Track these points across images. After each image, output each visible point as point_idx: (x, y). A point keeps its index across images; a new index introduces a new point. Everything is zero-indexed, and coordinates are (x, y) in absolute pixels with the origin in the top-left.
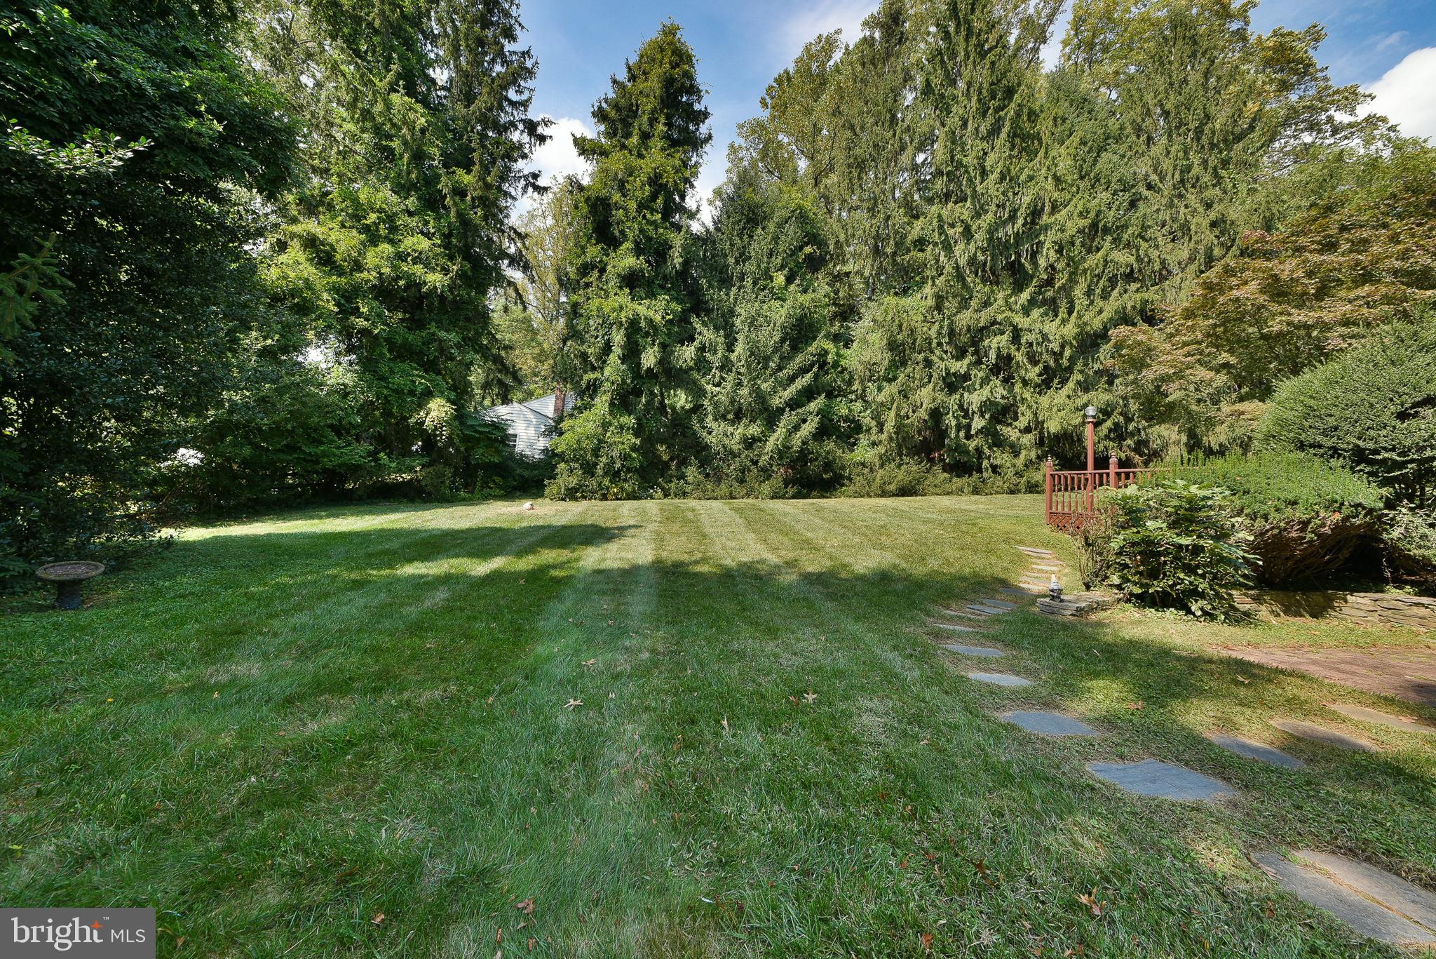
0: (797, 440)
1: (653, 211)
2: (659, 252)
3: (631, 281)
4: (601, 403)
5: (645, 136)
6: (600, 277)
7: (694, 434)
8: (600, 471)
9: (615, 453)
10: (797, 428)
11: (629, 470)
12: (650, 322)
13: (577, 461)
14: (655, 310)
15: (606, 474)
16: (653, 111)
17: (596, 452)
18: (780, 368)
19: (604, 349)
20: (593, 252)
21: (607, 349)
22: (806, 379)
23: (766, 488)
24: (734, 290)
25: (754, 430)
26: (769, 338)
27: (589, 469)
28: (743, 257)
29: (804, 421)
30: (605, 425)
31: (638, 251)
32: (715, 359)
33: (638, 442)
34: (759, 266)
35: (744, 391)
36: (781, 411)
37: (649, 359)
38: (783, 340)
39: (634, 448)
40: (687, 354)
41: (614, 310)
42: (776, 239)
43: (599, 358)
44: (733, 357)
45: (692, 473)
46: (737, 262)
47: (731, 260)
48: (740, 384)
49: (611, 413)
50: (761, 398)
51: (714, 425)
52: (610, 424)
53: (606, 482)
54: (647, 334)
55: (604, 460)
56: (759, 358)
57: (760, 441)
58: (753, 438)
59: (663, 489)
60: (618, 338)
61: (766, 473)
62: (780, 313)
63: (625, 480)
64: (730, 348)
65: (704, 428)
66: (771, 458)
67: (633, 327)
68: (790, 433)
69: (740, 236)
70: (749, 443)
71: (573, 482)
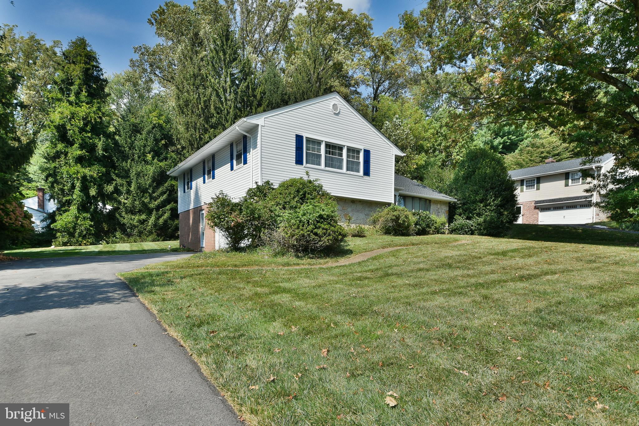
0: (161, 221)
1: (87, 132)
2: (92, 149)
3: (80, 160)
4: (73, 209)
5: (77, 94)
6: (65, 158)
7: (118, 219)
8: (76, 235)
9: (83, 228)
10: (162, 215)
11: (90, 234)
12: (91, 176)
13: (66, 232)
14: (92, 172)
15: (79, 236)
16: (79, 85)
17: (74, 228)
18: (154, 192)
19: (71, 187)
20: (60, 146)
21: (73, 187)
22: (165, 196)
23: (150, 238)
24: (129, 161)
25: (143, 217)
26: (147, 181)
27: (72, 235)
28: (132, 147)
29: (165, 213)
30: (77, 218)
31: (82, 147)
32: (124, 189)
33: (92, 224)
34: (140, 151)
35: (137, 203)
36: (152, 210)
37: (93, 192)
38: (153, 182)
39: (91, 226)
40: (110, 188)
41: (74, 174)
42: (146, 140)
43: (70, 190)
44: (132, 189)
45: (118, 234)
46: (130, 148)
47: (127, 149)
48: (135, 200)
49: (79, 212)
50: (144, 204)
51: (126, 216)
52: (79, 217)
53: (80, 239)
54: (91, 181)
55: (78, 231)
56: (143, 190)
57: (147, 221)
58: (143, 220)
59: (106, 241)
60: (78, 184)
61: (151, 233)
62: (151, 170)
63: (89, 238)
64: (129, 184)
65: (122, 217)
66: (151, 227)
67: (84, 178)
68: (158, 219)
69: (130, 137)
70: (142, 222)
71: (65, 240)
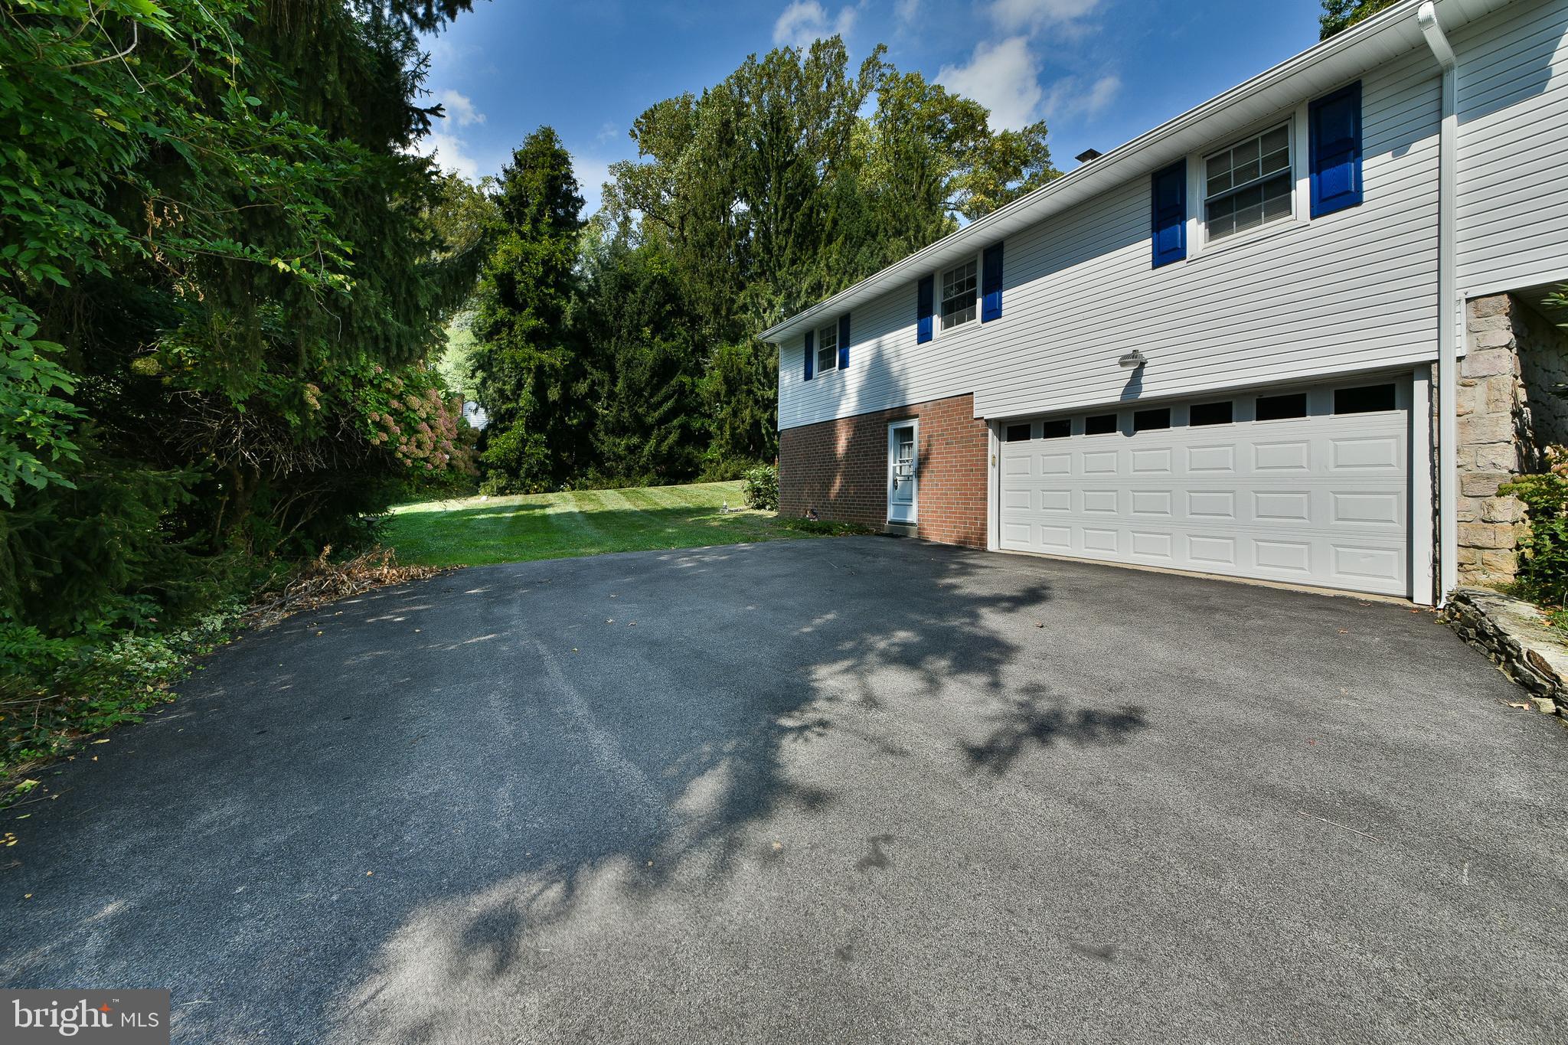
0: (664, 447)
1: (548, 286)
2: (553, 315)
3: (534, 337)
4: (518, 426)
5: (535, 221)
6: (510, 333)
7: (591, 444)
8: (522, 473)
9: (533, 461)
10: (666, 438)
11: (544, 472)
12: (552, 366)
13: (504, 468)
14: (555, 358)
15: (527, 476)
16: (540, 204)
17: (519, 461)
18: (651, 396)
19: (517, 385)
20: (502, 313)
21: (520, 385)
22: (670, 404)
23: (645, 479)
24: (614, 340)
25: (635, 440)
26: (641, 375)
27: (513, 473)
28: (619, 314)
29: (670, 433)
30: (524, 442)
31: (538, 313)
32: (604, 392)
33: (549, 452)
34: (631, 321)
35: (626, 414)
36: (652, 427)
37: (554, 394)
38: (652, 377)
39: (546, 456)
40: (582, 387)
41: (524, 360)
42: (643, 302)
43: (514, 392)
44: (617, 390)
45: (591, 472)
46: (615, 318)
47: (611, 318)
48: (623, 410)
49: (527, 432)
50: (638, 418)
51: (606, 438)
52: (527, 440)
53: (528, 482)
54: (550, 376)
55: (525, 466)
56: (635, 390)
57: (640, 448)
58: (634, 444)
59: (570, 484)
60: (529, 381)
61: (645, 470)
62: (649, 356)
63: (542, 480)
64: (614, 382)
65: (599, 440)
66: (648, 459)
67: (540, 370)
68: (659, 443)
69: (616, 298)
70: (632, 450)
71: (503, 482)
